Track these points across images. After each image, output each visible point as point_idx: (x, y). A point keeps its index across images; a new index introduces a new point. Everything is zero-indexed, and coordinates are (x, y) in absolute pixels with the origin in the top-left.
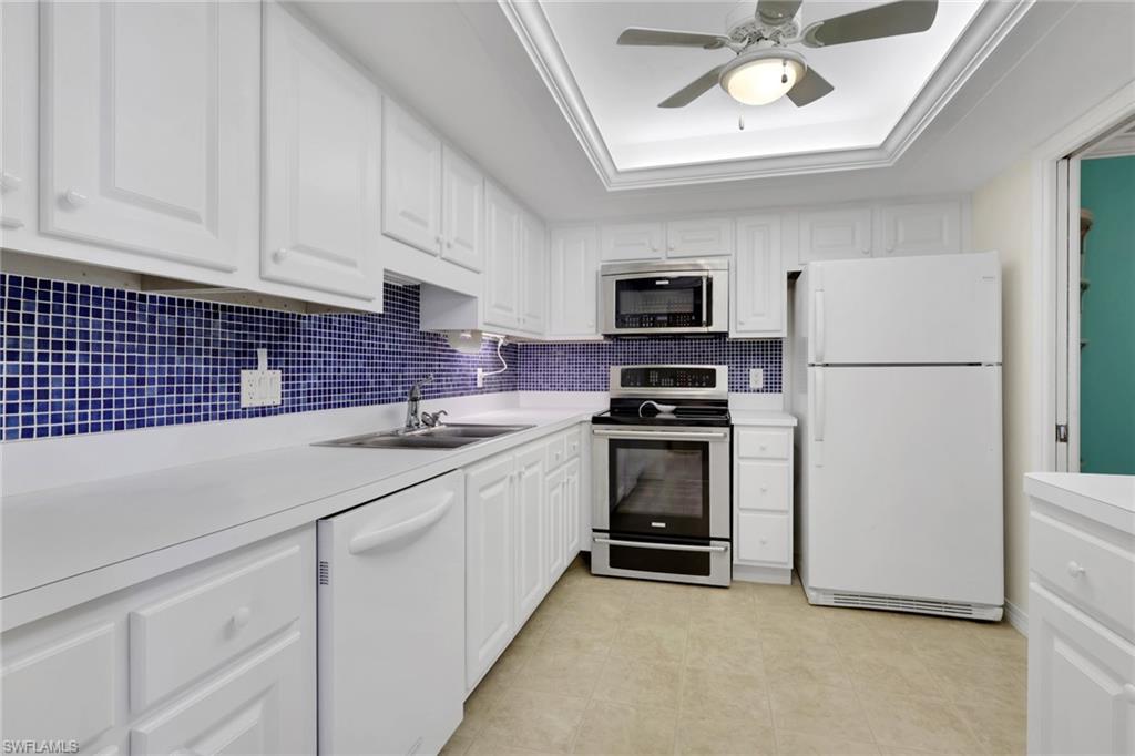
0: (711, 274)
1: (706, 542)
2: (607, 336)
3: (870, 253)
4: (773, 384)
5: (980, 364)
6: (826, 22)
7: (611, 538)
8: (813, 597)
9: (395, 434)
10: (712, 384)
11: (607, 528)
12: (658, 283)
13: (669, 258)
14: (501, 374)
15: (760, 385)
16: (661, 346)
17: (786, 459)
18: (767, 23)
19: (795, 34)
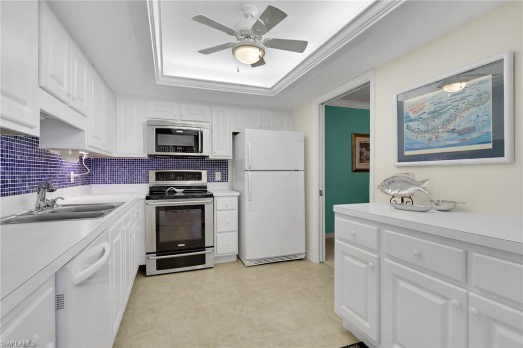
0: (202, 129)
1: (204, 249)
2: (149, 156)
3: (261, 128)
4: (225, 179)
5: (298, 170)
6: (274, 39)
7: (157, 256)
8: (247, 263)
9: (30, 213)
10: (200, 178)
11: (155, 251)
12: (177, 131)
13: (182, 120)
14: (86, 175)
15: (220, 179)
16: (175, 161)
17: (235, 209)
18: (254, 32)
19: (261, 39)
